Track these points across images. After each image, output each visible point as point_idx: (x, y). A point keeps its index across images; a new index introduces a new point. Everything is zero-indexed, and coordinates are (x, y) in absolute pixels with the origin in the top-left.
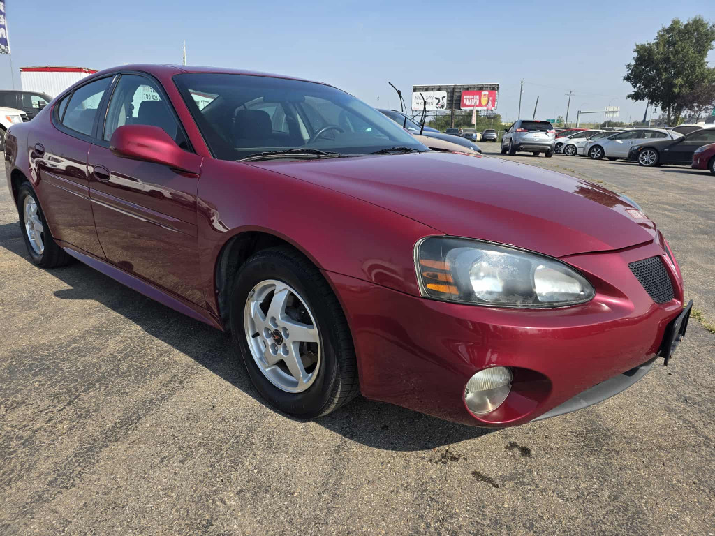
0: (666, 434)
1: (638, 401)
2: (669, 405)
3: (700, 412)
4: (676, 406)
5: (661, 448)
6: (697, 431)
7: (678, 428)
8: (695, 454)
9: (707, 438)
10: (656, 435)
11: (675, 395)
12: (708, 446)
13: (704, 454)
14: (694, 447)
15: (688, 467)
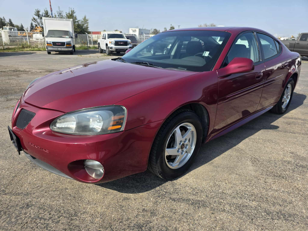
0: (19, 182)
1: (42, 186)
2: (31, 196)
3: (17, 205)
4: (28, 198)
5: (16, 176)
6: (10, 193)
7: (18, 189)
8: (4, 183)
9: (6, 194)
10: (21, 179)
11: (34, 203)
12: (3, 191)
13: (2, 186)
14: (7, 186)
15: (3, 178)
